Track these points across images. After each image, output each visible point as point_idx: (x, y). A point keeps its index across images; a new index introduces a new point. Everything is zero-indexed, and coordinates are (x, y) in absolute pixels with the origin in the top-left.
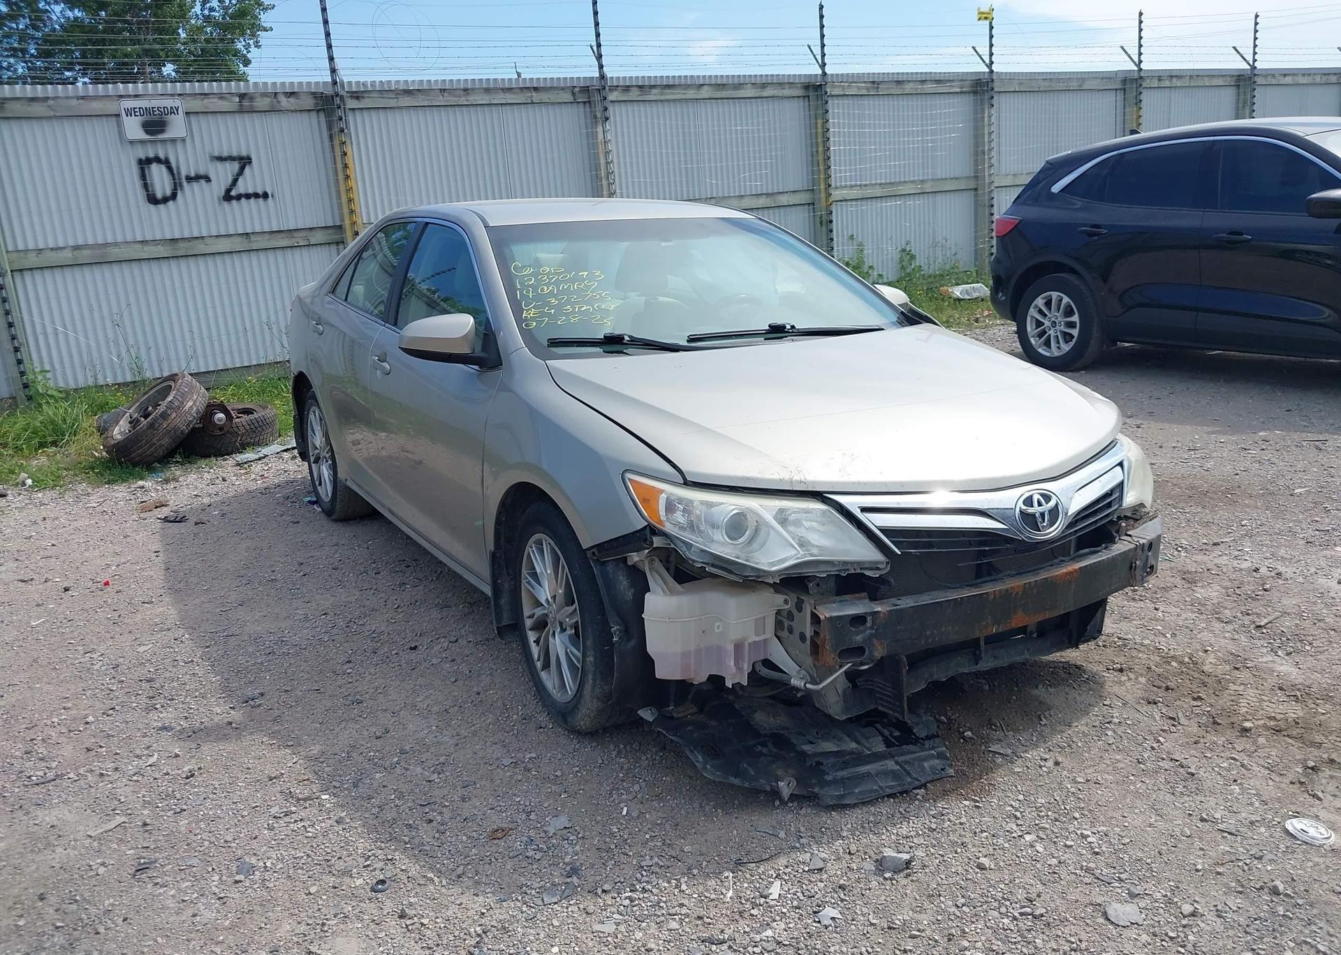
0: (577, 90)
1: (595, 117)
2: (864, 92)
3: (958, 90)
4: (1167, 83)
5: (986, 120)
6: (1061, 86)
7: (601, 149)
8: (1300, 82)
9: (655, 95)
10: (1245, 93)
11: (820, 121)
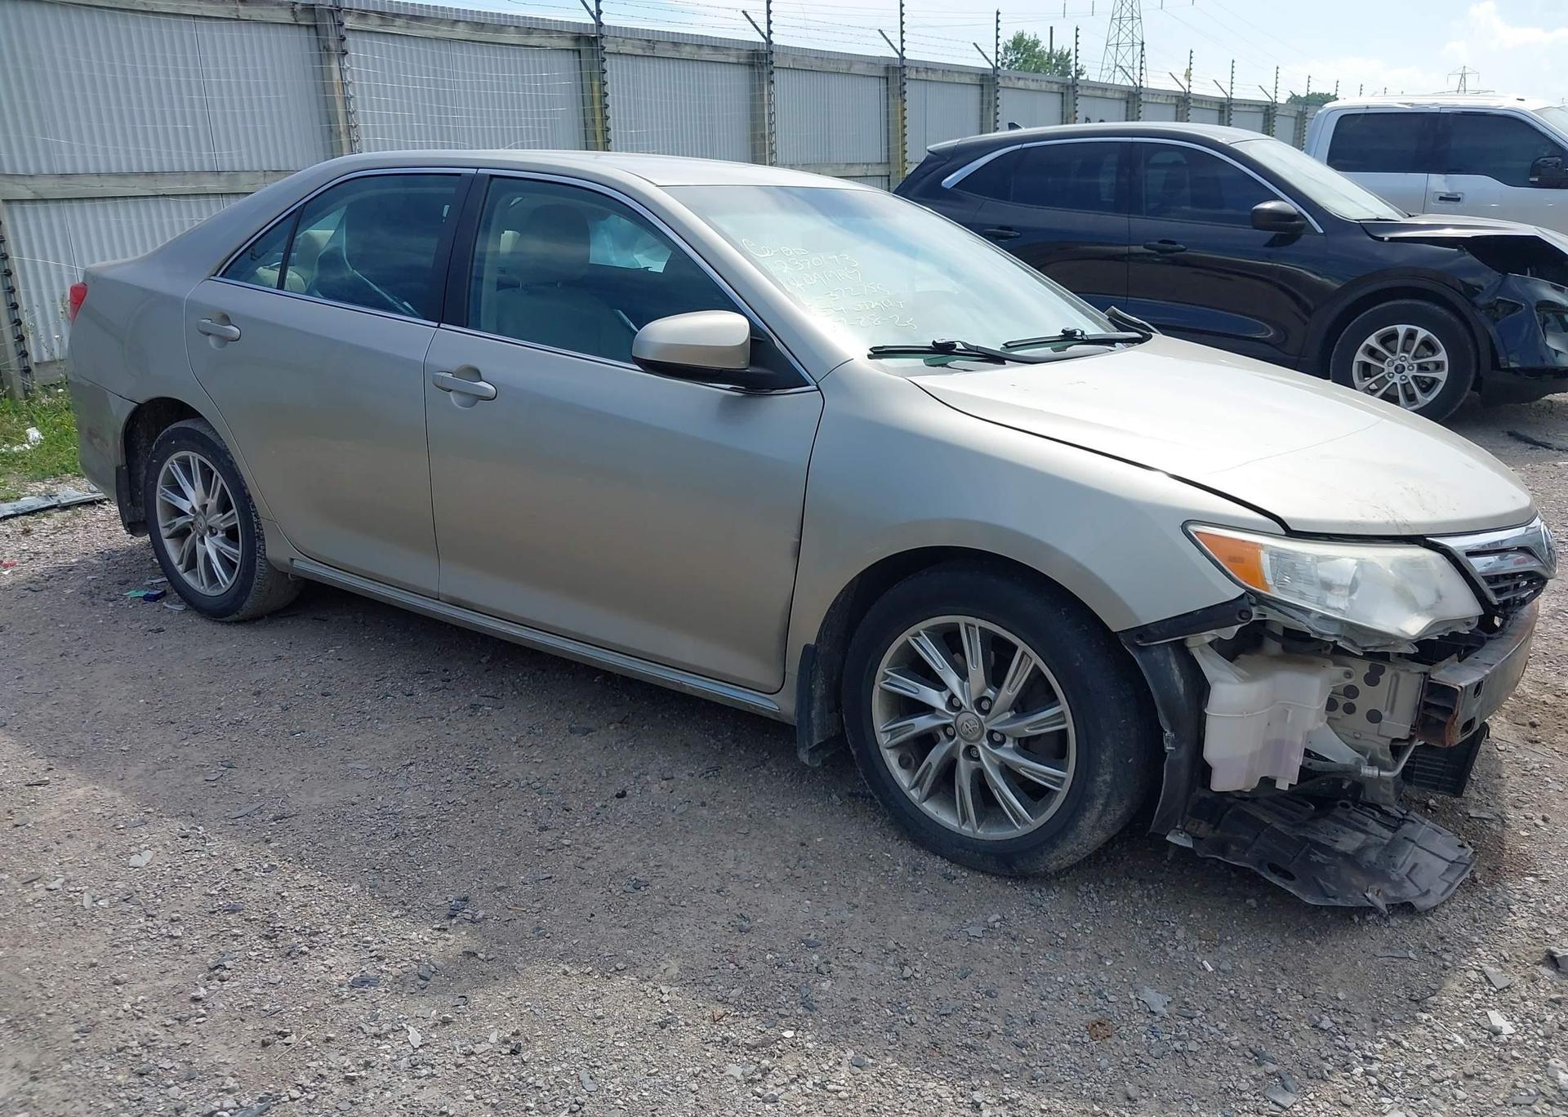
0: (298, 7)
1: (328, 49)
2: (640, 52)
3: (735, 60)
4: (923, 76)
5: (766, 98)
6: (831, 67)
7: (338, 94)
8: (1031, 88)
9: (400, 27)
10: (989, 94)
11: (596, 83)
